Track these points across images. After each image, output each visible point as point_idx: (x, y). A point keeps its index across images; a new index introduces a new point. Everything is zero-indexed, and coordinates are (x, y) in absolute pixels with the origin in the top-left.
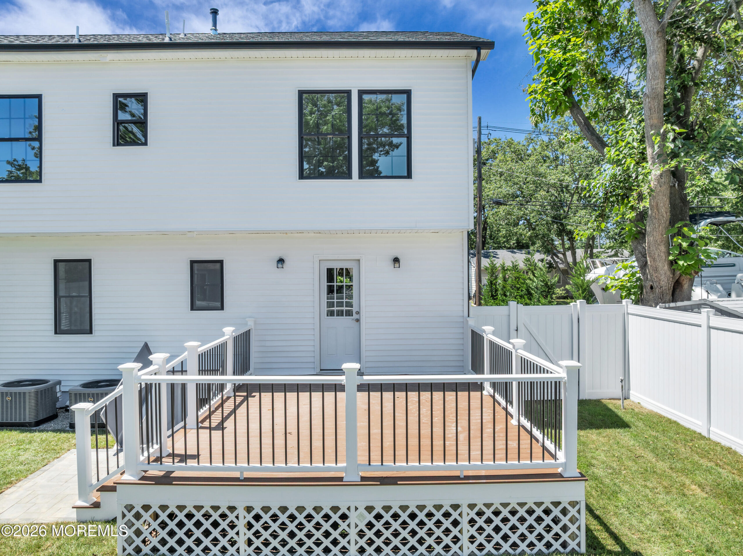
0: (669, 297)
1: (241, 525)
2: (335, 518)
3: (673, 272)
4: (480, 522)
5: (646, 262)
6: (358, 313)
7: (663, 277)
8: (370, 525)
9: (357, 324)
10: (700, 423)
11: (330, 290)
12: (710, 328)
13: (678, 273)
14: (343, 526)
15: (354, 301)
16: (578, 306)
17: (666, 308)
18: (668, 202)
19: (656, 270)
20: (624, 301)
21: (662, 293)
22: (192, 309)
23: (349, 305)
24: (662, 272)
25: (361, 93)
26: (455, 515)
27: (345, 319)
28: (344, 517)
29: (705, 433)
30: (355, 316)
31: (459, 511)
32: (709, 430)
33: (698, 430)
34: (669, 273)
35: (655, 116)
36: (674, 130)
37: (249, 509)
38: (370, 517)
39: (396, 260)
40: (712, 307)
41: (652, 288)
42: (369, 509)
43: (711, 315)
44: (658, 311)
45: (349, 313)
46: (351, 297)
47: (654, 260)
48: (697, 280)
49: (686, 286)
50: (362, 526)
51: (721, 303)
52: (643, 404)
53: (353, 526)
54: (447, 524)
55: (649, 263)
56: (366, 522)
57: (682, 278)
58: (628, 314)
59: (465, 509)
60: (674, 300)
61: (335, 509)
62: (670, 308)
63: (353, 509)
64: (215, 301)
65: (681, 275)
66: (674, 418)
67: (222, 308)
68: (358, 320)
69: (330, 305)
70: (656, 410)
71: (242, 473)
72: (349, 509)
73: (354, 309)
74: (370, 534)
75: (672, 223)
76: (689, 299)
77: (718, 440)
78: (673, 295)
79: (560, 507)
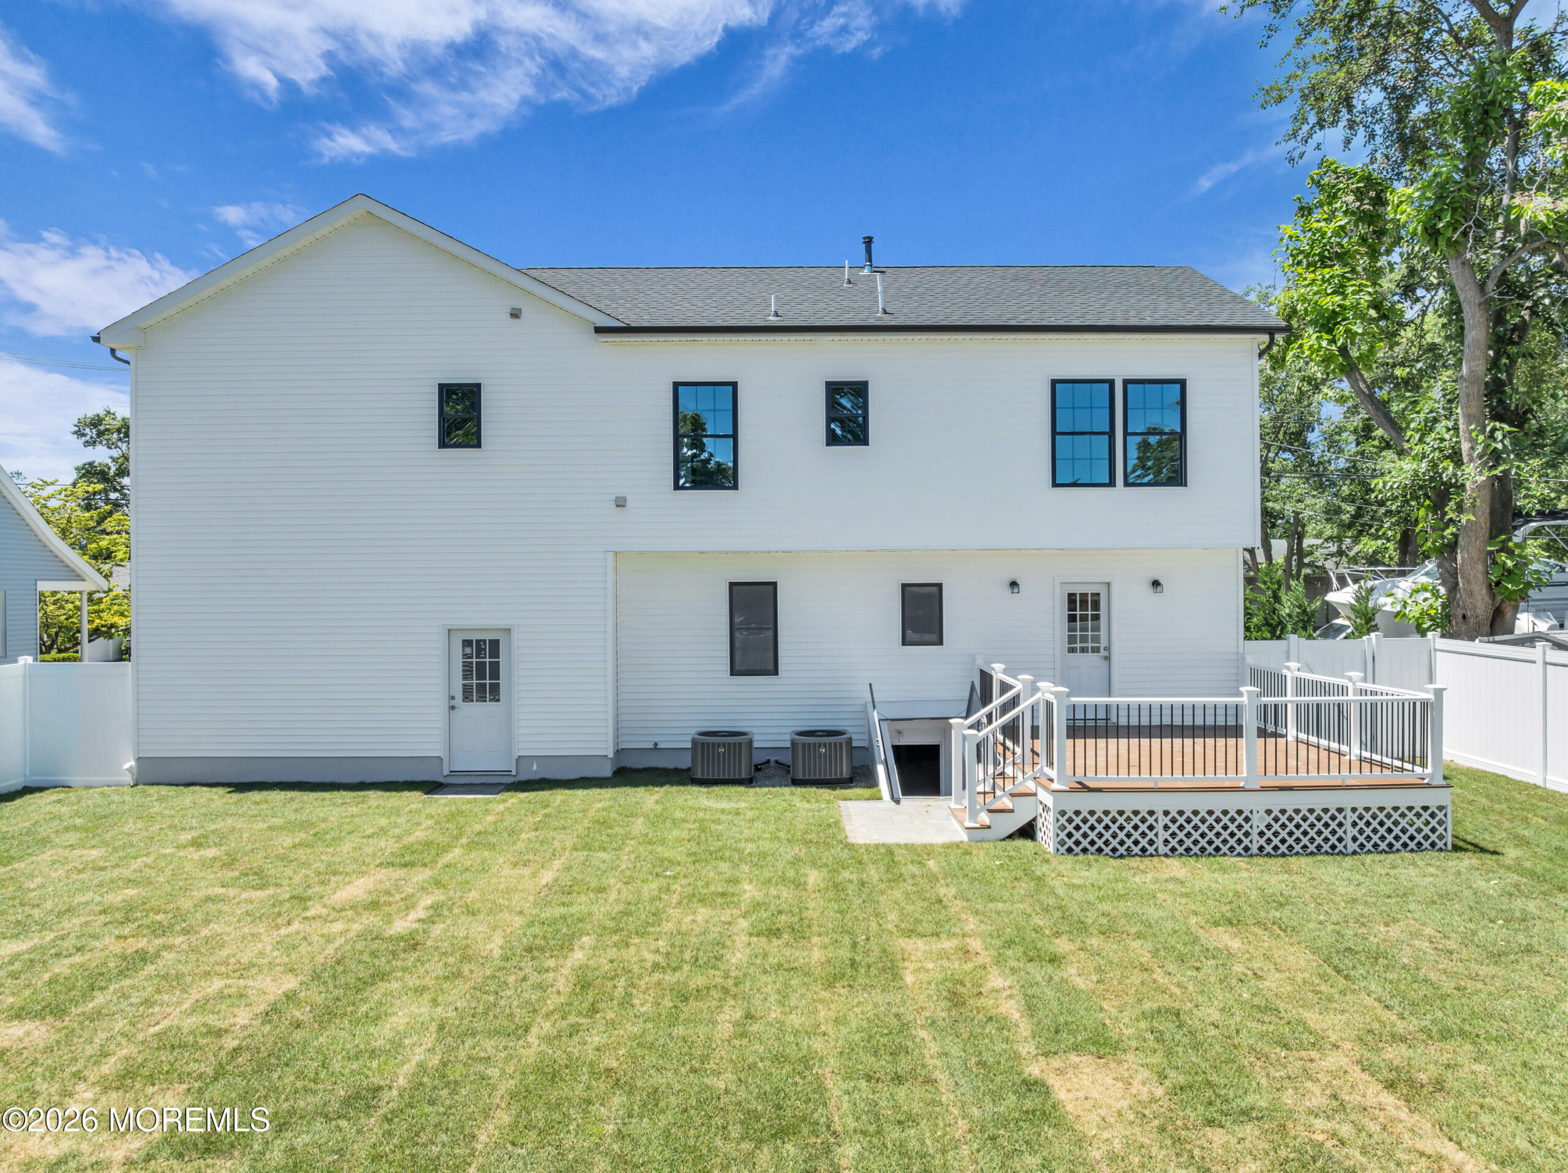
0: (1487, 629)
1: (1159, 828)
2: (1240, 820)
3: (1493, 597)
4: (1361, 824)
5: (1457, 584)
6: (1108, 649)
7: (1479, 603)
8: (1269, 827)
9: (1105, 663)
10: (1535, 774)
11: (1072, 619)
12: (1546, 663)
13: (1499, 598)
14: (1247, 827)
15: (1103, 633)
16: (1374, 640)
17: (1489, 642)
18: (1488, 511)
19: (1471, 594)
20: (1430, 635)
21: (1479, 624)
22: (904, 644)
23: (1096, 639)
24: (1479, 598)
25: (1126, 382)
26: (1340, 818)
27: (1090, 657)
28: (1247, 819)
29: (1540, 783)
30: (1103, 653)
31: (1343, 814)
32: (1545, 780)
33: (1532, 781)
34: (1487, 599)
35: (1474, 403)
36: (1502, 428)
37: (1166, 813)
38: (1269, 819)
39: (1156, 584)
40: (1547, 640)
41: (1464, 617)
42: (1269, 812)
43: (1547, 650)
44: (1478, 646)
45: (1096, 650)
46: (1096, 629)
47: (1469, 582)
48: (1522, 604)
49: (1508, 615)
50: (1263, 828)
51: (1558, 636)
52: (1456, 761)
53: (1255, 827)
54: (1333, 825)
55: (1461, 585)
56: (1266, 823)
57: (1504, 605)
58: (1436, 650)
59: (1349, 813)
60: (1492, 634)
61: (1240, 812)
62: (1495, 642)
63: (1255, 812)
64: (930, 632)
65: (1502, 601)
66: (1500, 772)
67: (941, 643)
68: (1108, 658)
69: (1072, 639)
70: (1475, 766)
71: (1156, 783)
72: (1251, 812)
73: (1103, 644)
74: (1269, 834)
75: (1492, 537)
76: (1512, 632)
77: (1556, 788)
78: (1492, 626)
79: (1429, 812)
